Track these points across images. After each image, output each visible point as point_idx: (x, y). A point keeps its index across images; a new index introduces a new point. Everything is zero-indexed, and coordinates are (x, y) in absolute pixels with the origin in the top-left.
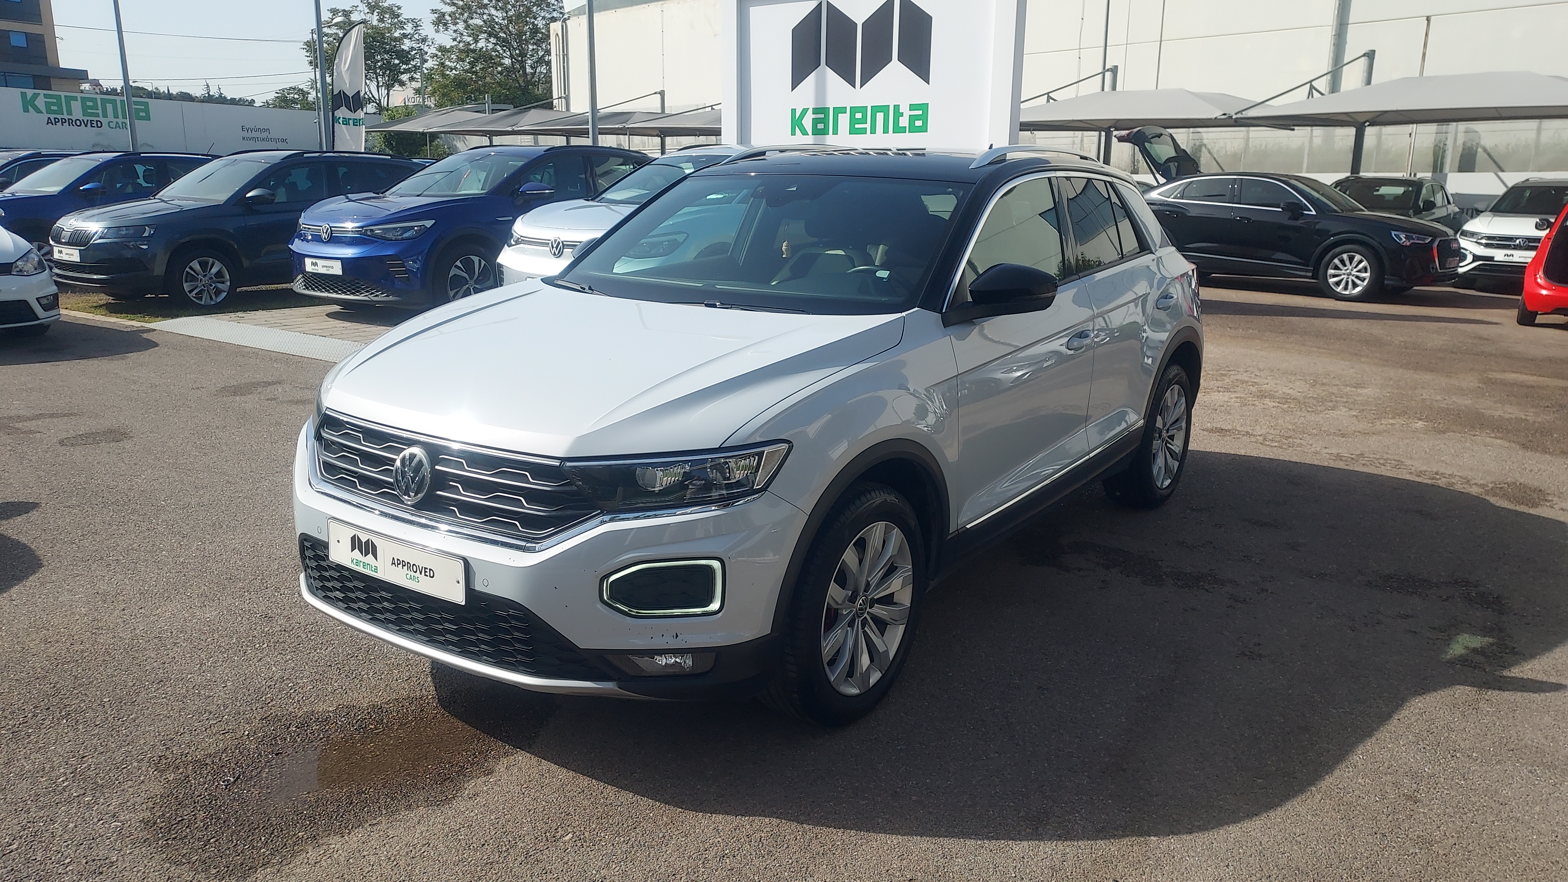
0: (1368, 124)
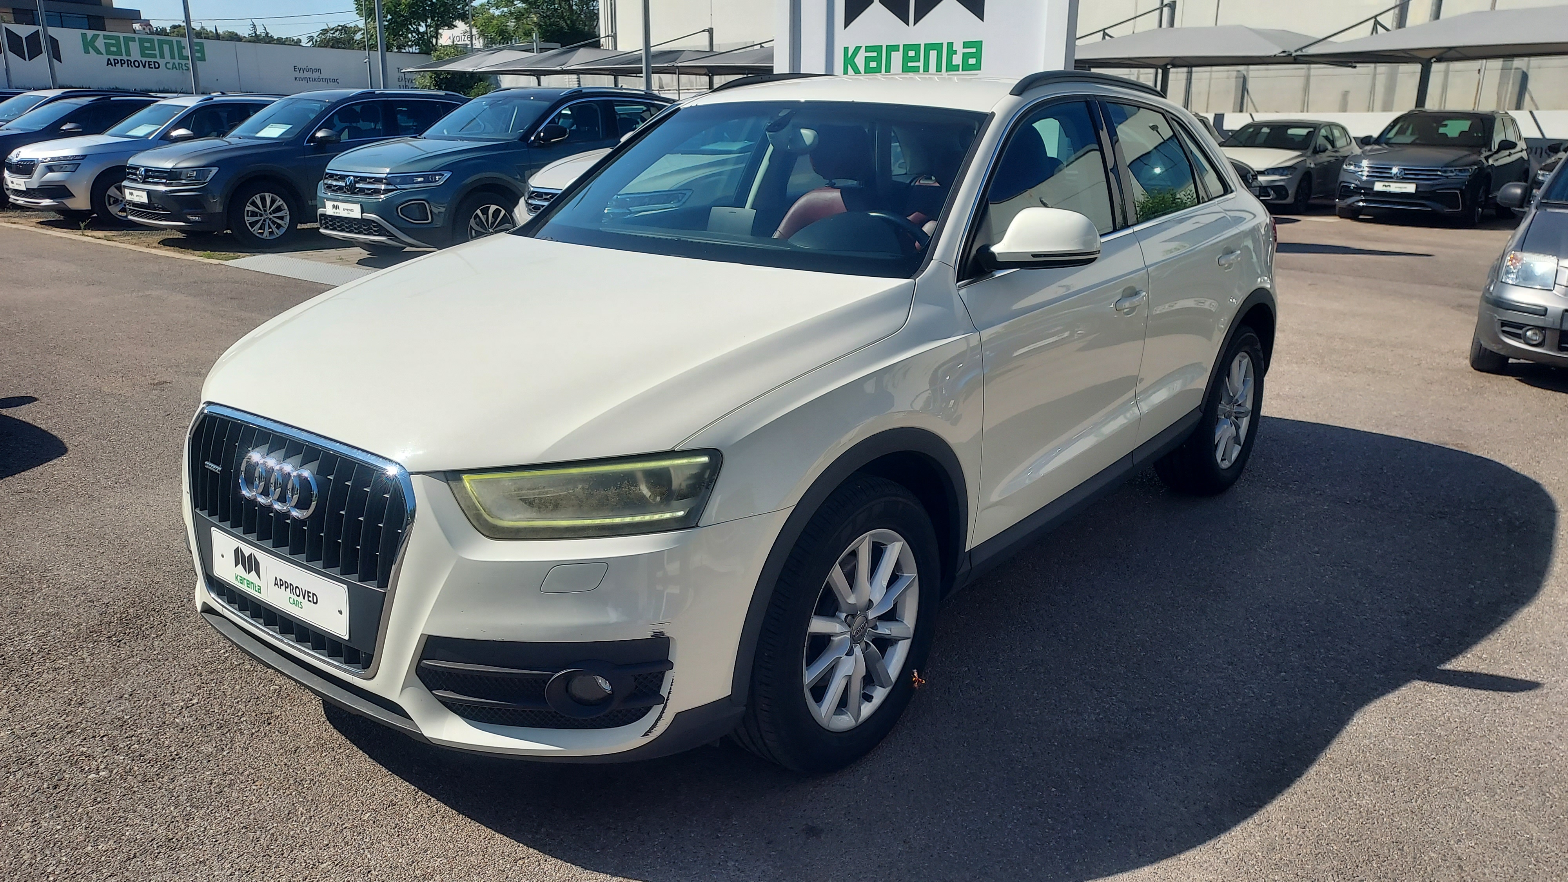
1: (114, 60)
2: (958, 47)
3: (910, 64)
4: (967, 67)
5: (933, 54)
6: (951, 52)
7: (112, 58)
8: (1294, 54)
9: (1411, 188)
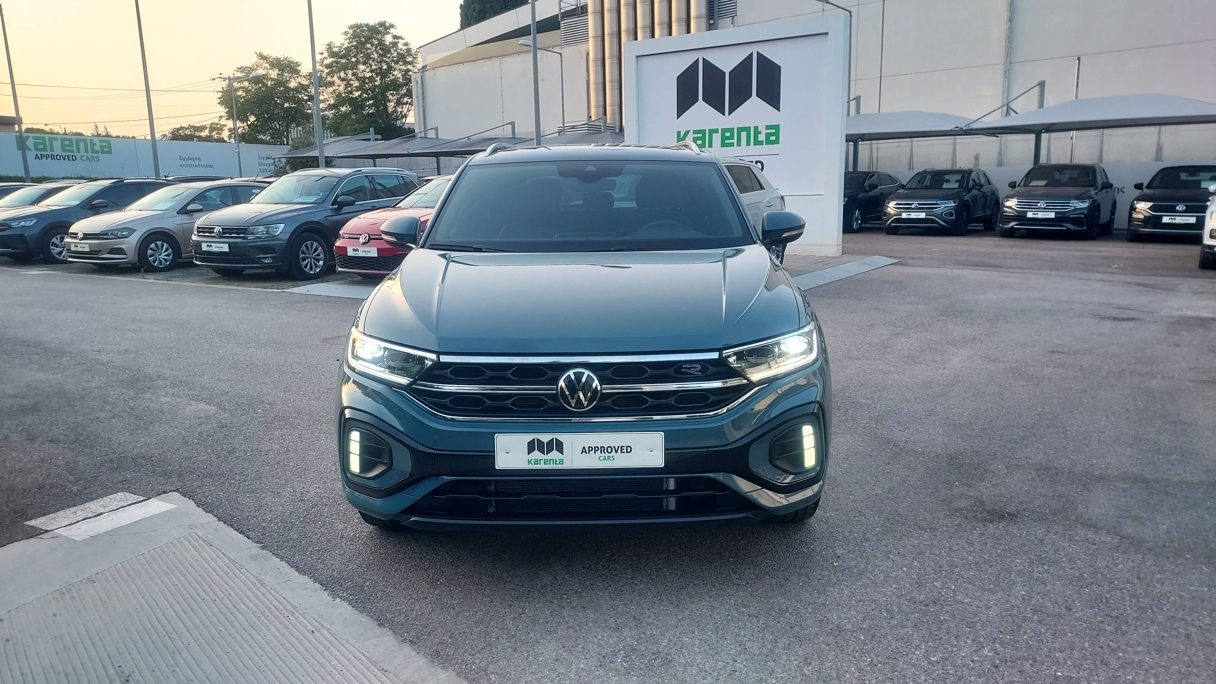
0: (1043, 131)
1: (41, 155)
2: (762, 129)
3: (726, 141)
4: (769, 142)
5: (744, 135)
6: (757, 132)
7: (39, 153)
8: (964, 129)
9: (1052, 215)
